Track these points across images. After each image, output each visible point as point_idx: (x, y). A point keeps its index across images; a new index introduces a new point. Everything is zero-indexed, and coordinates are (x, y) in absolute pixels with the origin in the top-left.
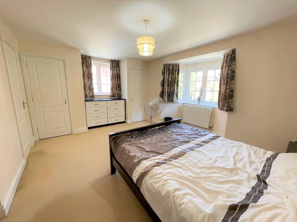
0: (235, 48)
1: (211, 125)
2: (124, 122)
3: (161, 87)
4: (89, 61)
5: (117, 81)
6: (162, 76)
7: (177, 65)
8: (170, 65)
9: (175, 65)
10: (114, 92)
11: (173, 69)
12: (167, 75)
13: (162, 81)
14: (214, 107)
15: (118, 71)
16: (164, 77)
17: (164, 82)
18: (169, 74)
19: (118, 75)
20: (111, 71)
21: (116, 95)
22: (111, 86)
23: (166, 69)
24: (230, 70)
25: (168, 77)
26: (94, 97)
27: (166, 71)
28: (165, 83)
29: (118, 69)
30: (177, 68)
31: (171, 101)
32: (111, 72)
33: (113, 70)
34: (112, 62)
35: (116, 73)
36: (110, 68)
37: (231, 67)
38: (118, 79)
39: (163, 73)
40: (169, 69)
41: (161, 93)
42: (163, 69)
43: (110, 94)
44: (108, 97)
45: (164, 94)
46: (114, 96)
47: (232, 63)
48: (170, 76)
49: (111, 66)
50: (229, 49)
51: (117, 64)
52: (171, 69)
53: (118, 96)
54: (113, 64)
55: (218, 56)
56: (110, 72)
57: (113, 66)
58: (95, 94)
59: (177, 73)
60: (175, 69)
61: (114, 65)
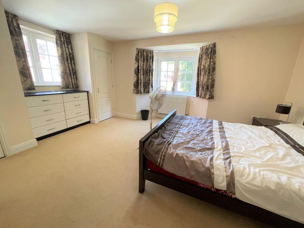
0: (215, 42)
1: (187, 113)
2: (89, 122)
3: (135, 76)
4: (15, 24)
5: (70, 65)
6: (136, 63)
7: (151, 52)
8: (144, 50)
9: (149, 51)
10: (67, 82)
11: (147, 56)
12: (142, 62)
13: (136, 69)
14: (189, 96)
15: (70, 50)
16: (138, 64)
17: (138, 70)
18: (144, 61)
19: (71, 56)
20: (59, 48)
21: (71, 86)
22: (62, 72)
23: (140, 55)
24: (212, 62)
25: (143, 65)
26: (34, 89)
27: (140, 57)
28: (140, 71)
29: (70, 47)
30: (151, 56)
31: (146, 93)
32: (60, 51)
33: (62, 48)
34: (59, 34)
35: (68, 52)
36: (57, 43)
37: (213, 59)
38: (73, 62)
39: (137, 60)
40: (144, 56)
41: (136, 83)
42: (136, 55)
43: (60, 84)
44: (58, 89)
45: (140, 84)
46: (68, 87)
47: (214, 56)
48: (145, 63)
49: (57, 40)
50: (210, 43)
51: (67, 39)
52: (145, 55)
53: (75, 88)
54: (60, 37)
55: (193, 48)
56: (58, 50)
57: (61, 41)
58: (35, 84)
59: (151, 60)
60: (149, 56)
61: (62, 39)
